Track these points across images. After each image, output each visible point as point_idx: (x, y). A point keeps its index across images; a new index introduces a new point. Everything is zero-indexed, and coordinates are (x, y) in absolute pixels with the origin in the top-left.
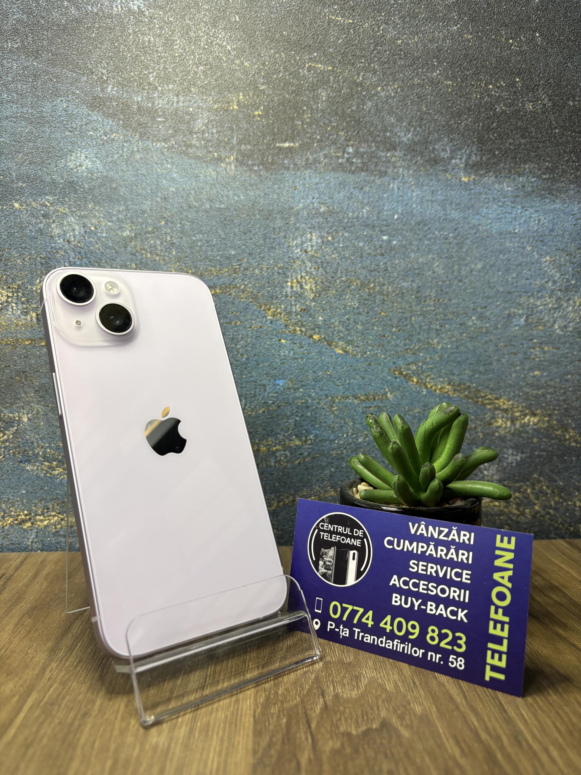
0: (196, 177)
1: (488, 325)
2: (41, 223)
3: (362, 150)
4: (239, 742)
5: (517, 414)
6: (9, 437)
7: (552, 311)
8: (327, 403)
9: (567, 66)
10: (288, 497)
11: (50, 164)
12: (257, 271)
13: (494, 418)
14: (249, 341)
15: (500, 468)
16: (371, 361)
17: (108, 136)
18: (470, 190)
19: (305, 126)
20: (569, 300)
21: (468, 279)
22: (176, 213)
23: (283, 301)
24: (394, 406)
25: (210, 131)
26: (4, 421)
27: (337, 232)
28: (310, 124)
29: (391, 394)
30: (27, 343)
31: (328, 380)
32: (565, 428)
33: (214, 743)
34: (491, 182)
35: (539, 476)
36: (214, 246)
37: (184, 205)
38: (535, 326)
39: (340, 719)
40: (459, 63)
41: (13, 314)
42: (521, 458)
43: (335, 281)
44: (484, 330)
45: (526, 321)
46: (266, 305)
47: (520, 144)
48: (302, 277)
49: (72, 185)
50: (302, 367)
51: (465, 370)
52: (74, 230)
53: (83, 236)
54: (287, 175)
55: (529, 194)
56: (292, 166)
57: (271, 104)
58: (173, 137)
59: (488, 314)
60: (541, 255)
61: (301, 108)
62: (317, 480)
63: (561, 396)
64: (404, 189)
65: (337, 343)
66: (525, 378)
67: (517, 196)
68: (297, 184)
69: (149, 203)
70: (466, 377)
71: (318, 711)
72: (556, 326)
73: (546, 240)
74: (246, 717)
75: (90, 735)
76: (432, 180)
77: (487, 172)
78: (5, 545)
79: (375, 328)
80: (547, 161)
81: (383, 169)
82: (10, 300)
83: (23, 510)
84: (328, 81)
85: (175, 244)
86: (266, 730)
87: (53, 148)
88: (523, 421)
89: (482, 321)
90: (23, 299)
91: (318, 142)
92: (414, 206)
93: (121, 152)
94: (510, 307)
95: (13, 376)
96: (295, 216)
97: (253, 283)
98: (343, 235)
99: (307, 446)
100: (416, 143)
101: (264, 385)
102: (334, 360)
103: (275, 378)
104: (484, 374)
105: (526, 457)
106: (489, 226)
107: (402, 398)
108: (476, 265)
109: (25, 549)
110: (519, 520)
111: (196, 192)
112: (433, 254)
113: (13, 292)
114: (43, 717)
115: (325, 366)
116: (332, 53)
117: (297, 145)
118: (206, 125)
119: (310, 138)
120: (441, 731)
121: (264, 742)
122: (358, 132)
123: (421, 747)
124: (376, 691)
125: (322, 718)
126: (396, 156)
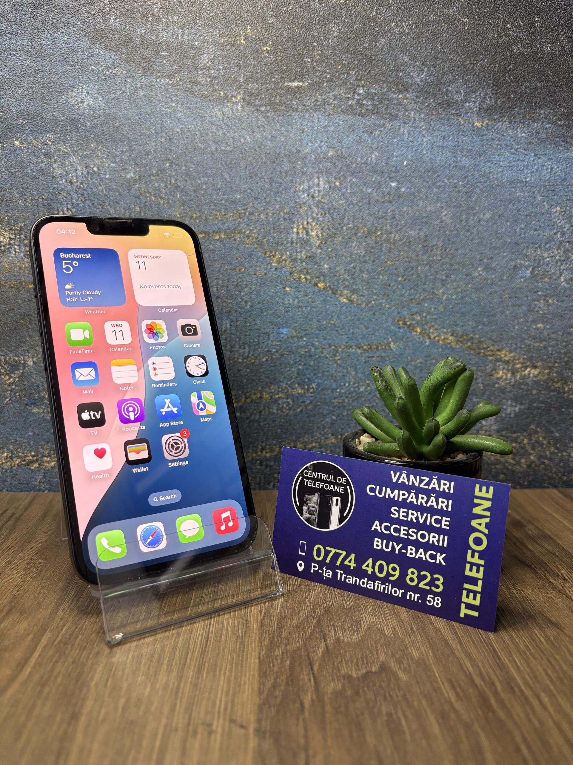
0: (202, 117)
1: (493, 276)
2: (42, 162)
3: (373, 91)
4: (245, 681)
5: (518, 366)
6: (14, 380)
7: (559, 264)
8: (330, 352)
10: (289, 443)
11: (51, 100)
12: (262, 216)
13: (495, 369)
14: (253, 287)
15: (499, 419)
16: (376, 311)
17: (111, 71)
18: (483, 135)
19: (315, 64)
21: (476, 229)
22: (181, 155)
23: (288, 248)
24: (397, 356)
25: (216, 67)
26: (10, 364)
27: (345, 178)
28: (320, 62)
29: (394, 344)
30: (31, 286)
31: (332, 330)
32: (565, 380)
33: (222, 683)
34: (505, 128)
35: (537, 426)
36: (219, 189)
37: (189, 147)
38: (541, 279)
39: (341, 662)
41: (16, 257)
42: (520, 409)
43: (342, 228)
44: (489, 282)
45: (532, 273)
46: (271, 252)
47: (536, 88)
48: (308, 223)
49: (73, 123)
50: (306, 315)
51: (469, 321)
52: (76, 170)
53: (85, 177)
54: (295, 116)
55: (542, 141)
56: (300, 107)
57: (279, 38)
58: (178, 73)
59: (494, 265)
60: (552, 205)
61: (311, 44)
62: (319, 428)
63: (563, 349)
64: (414, 134)
65: (342, 291)
66: (528, 330)
67: (530, 143)
68: (305, 127)
69: (154, 144)
70: (469, 328)
71: (320, 654)
72: (562, 279)
73: (558, 190)
74: (251, 658)
75: (103, 674)
76: (444, 125)
77: (501, 117)
78: (13, 484)
79: (381, 277)
80: (563, 107)
81: (394, 112)
82: (12, 242)
83: (30, 452)
84: (340, 15)
85: (179, 187)
86: (270, 671)
87: (54, 83)
88: (523, 373)
89: (488, 272)
90: (26, 242)
91: (327, 81)
92: (425, 152)
93: (124, 88)
94: (517, 259)
95: (18, 320)
96: (303, 159)
97: (258, 228)
98: (351, 180)
99: (310, 394)
100: (429, 84)
101: (268, 334)
102: (339, 309)
103: (279, 326)
104: (487, 325)
105: (525, 408)
106: (500, 175)
107: (405, 349)
108: (484, 214)
109: (33, 489)
110: (514, 468)
111: (201, 133)
113: (15, 234)
114: (57, 656)
115: (329, 315)
117: (306, 84)
118: (212, 61)
119: (320, 77)
120: (437, 675)
121: (269, 684)
122: (370, 72)
123: (418, 690)
124: (376, 636)
125: (324, 661)
126: (407, 98)
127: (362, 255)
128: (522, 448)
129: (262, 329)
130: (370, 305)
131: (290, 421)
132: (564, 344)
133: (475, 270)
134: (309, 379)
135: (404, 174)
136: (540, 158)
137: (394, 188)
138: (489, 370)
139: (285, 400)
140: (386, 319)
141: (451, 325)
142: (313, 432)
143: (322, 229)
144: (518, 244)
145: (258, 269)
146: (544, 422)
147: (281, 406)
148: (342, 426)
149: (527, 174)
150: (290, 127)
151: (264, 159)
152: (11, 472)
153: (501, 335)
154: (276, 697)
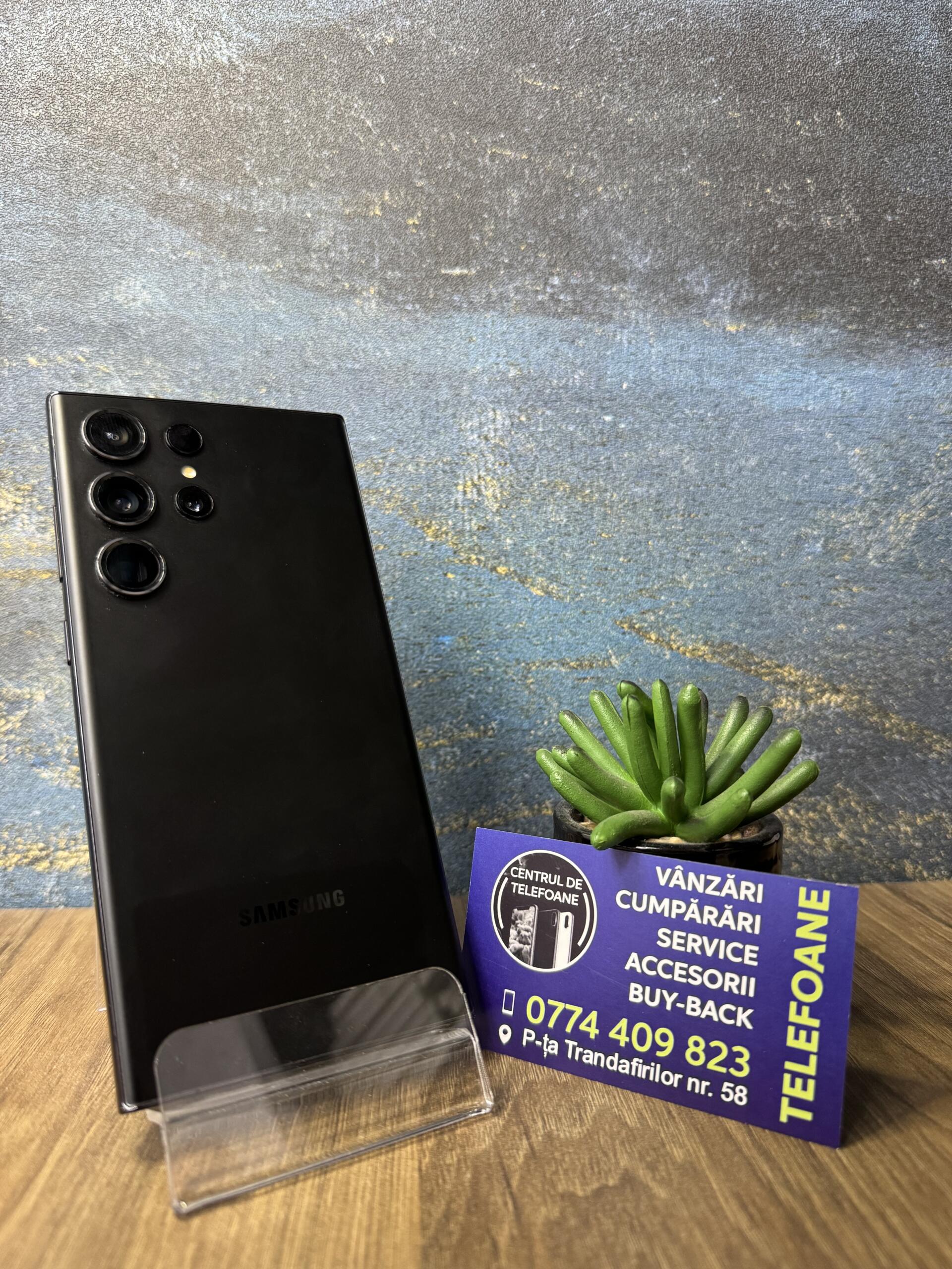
0: (316, 320)
1: (765, 553)
3: (573, 281)
4: (397, 1209)
5: (811, 690)
6: (14, 725)
7: (864, 532)
8: (518, 672)
9: (883, 162)
10: (456, 820)
11: (87, 297)
12: (410, 468)
13: (775, 696)
14: (397, 574)
16: (586, 608)
17: (179, 255)
19: (486, 243)
20: (889, 515)
21: (735, 482)
22: (284, 375)
23: (450, 514)
24: (621, 677)
25: (339, 248)
26: (7, 701)
27: (534, 409)
28: (494, 240)
29: (617, 659)
30: (45, 576)
31: (520, 637)
32: (884, 711)
33: (358, 1213)
34: (771, 334)
35: (845, 785)
37: (297, 363)
38: (838, 556)
39: (556, 1172)
40: (721, 154)
41: (24, 531)
42: (817, 757)
43: (531, 484)
44: (759, 561)
45: (824, 546)
46: (424, 520)
47: (814, 278)
48: (479, 477)
49: (120, 330)
50: (480, 616)
51: (730, 622)
54: (458, 318)
55: (827, 353)
56: (465, 306)
57: (433, 208)
58: (280, 257)
59: (765, 536)
60: (847, 446)
61: (480, 216)
62: (503, 793)
63: (877, 663)
64: (637, 342)
65: (534, 579)
66: (822, 635)
67: (810, 356)
68: (474, 334)
69: (243, 359)
70: (731, 633)
71: (521, 1160)
72: (870, 555)
73: (854, 424)
74: (406, 1171)
76: (680, 329)
77: (764, 319)
78: (8, 896)
79: (593, 557)
80: (853, 304)
81: (606, 311)
82: (18, 508)
83: (36, 842)
84: (522, 176)
86: (439, 1191)
87: (93, 273)
88: (819, 701)
89: (755, 546)
90: (40, 508)
91: (505, 268)
92: (653, 369)
93: (198, 279)
94: (800, 526)
95: (23, 629)
96: (470, 383)
97: (404, 485)
98: (543, 413)
99: (487, 739)
100: (656, 272)
101: (420, 645)
102: (530, 605)
103: (438, 632)
104: (759, 628)
105: (826, 757)
106: (767, 402)
107: (635, 666)
108: (747, 460)
109: (39, 904)
110: (814, 853)
111: (315, 344)
112: (682, 444)
113: (24, 496)
114: (81, 1174)
115: (515, 614)
116: (527, 135)
117: (473, 271)
118: (333, 239)
119: (494, 262)
120: (715, 1186)
121: (438, 1211)
122: (568, 254)
123: (685, 1213)
124: (611, 1127)
125: (529, 1170)
126: (625, 292)
127: (563, 524)
128: (824, 820)
129: (412, 638)
130: (577, 599)
131: (458, 782)
132: (879, 654)
133: (736, 545)
134: (486, 715)
135: (624, 402)
136: (824, 377)
137: (609, 422)
138: (765, 697)
139: (449, 749)
140: (603, 620)
141: (702, 628)
142: (494, 800)
143: (502, 486)
144: (801, 504)
145: (404, 546)
146: (857, 778)
147: (442, 759)
148: (540, 790)
149: (807, 400)
150: (450, 334)
151: (412, 383)
152: (5, 876)
153: (782, 642)
154: (450, 1234)
